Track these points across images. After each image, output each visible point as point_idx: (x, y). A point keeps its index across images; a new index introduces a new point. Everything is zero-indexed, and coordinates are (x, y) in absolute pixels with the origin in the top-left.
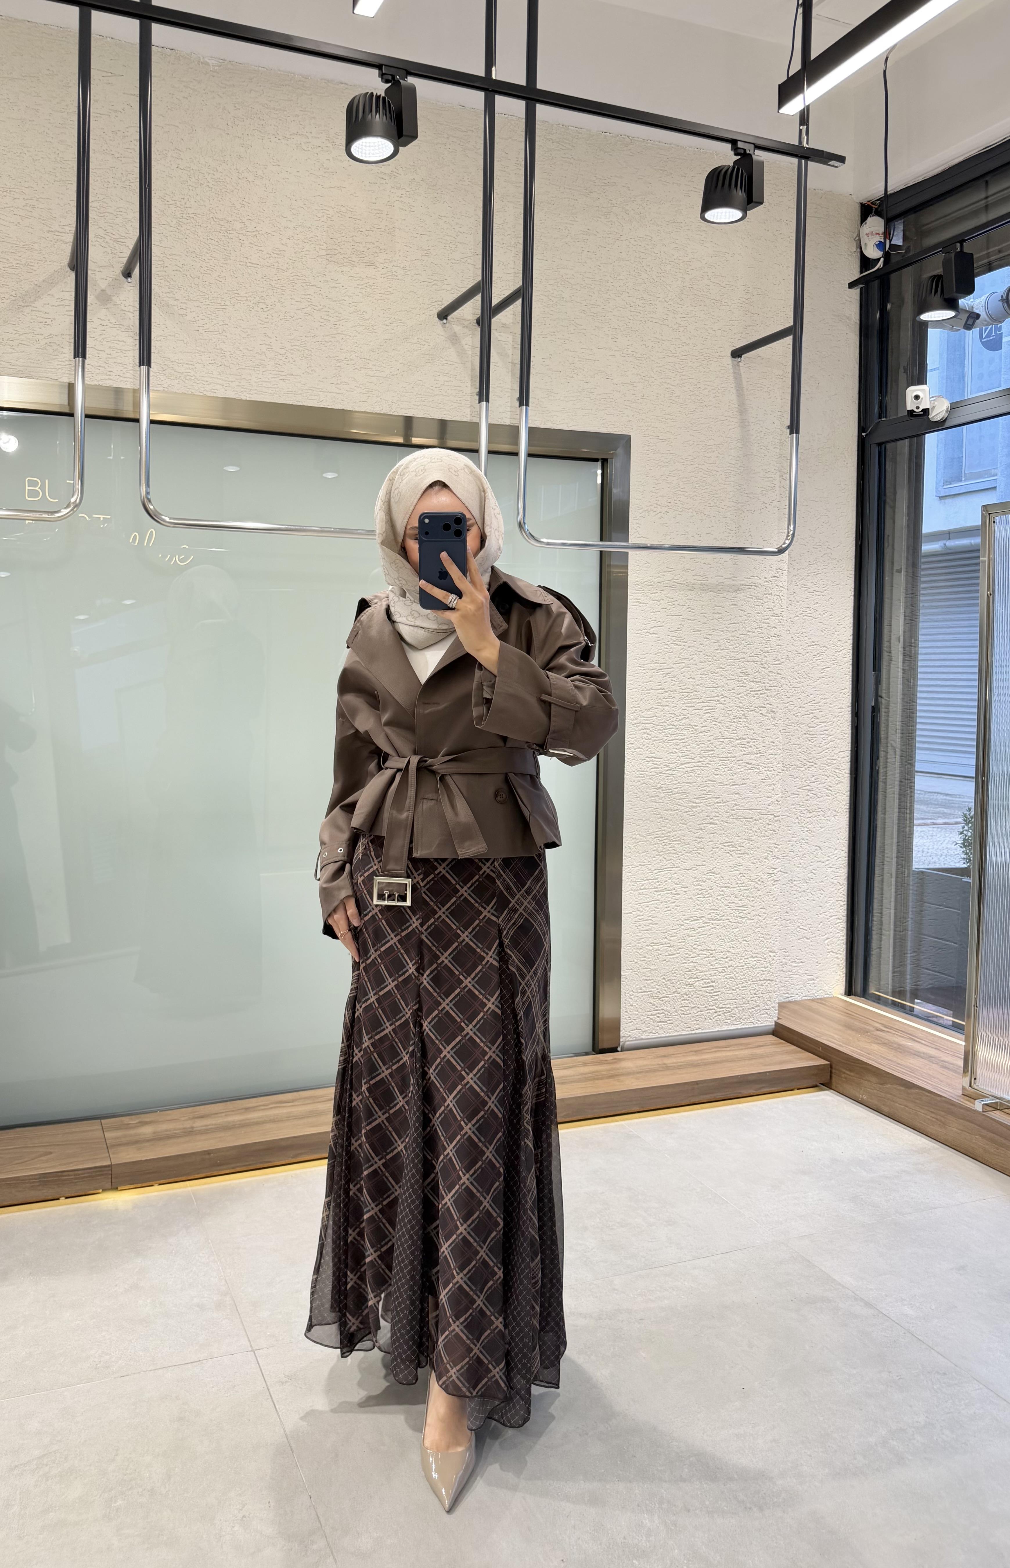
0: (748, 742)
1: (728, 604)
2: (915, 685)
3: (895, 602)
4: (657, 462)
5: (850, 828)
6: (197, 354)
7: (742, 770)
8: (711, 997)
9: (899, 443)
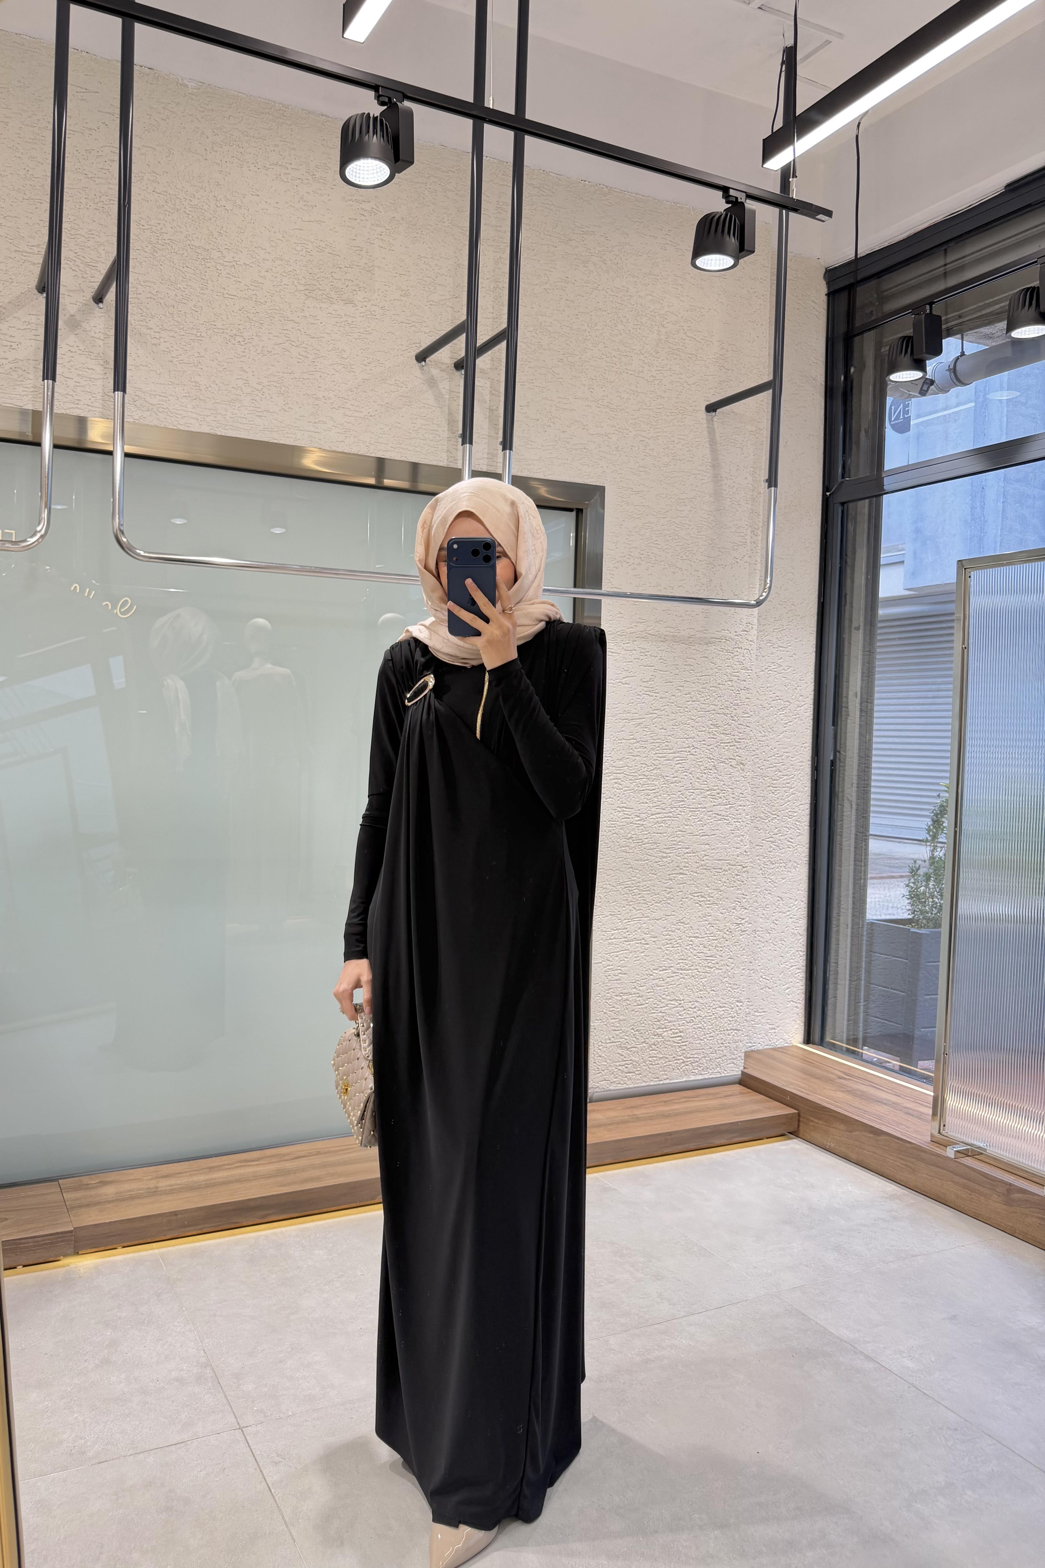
0: (718, 794)
1: (699, 656)
2: (870, 740)
3: (853, 659)
4: (630, 514)
5: (809, 879)
6: (170, 386)
7: (712, 820)
8: (680, 1047)
9: (860, 503)
